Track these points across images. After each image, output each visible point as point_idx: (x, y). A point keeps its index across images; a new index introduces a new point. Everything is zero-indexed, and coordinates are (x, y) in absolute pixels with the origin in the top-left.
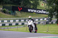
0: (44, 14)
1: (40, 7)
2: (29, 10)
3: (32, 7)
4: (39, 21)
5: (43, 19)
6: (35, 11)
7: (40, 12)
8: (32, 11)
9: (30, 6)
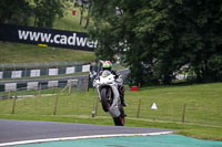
0: (81, 48)
1: (66, 22)
2: (23, 35)
3: (33, 21)
4: (62, 78)
5: (79, 69)
6: (46, 37)
7: (65, 40)
8: (34, 36)
9: (25, 20)
